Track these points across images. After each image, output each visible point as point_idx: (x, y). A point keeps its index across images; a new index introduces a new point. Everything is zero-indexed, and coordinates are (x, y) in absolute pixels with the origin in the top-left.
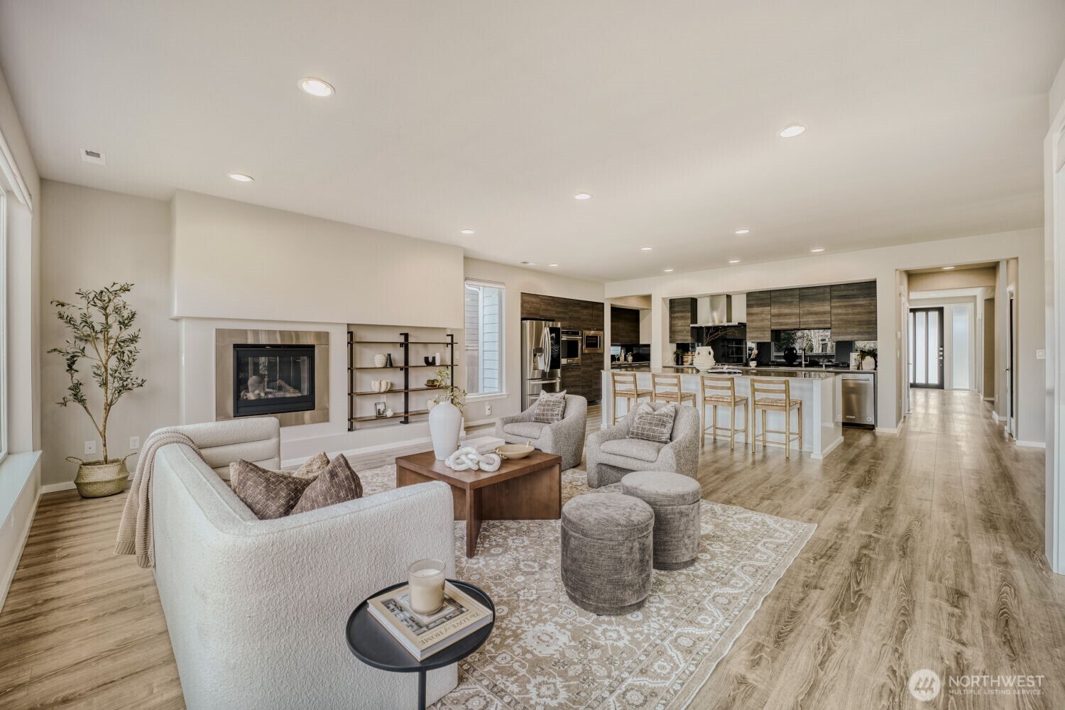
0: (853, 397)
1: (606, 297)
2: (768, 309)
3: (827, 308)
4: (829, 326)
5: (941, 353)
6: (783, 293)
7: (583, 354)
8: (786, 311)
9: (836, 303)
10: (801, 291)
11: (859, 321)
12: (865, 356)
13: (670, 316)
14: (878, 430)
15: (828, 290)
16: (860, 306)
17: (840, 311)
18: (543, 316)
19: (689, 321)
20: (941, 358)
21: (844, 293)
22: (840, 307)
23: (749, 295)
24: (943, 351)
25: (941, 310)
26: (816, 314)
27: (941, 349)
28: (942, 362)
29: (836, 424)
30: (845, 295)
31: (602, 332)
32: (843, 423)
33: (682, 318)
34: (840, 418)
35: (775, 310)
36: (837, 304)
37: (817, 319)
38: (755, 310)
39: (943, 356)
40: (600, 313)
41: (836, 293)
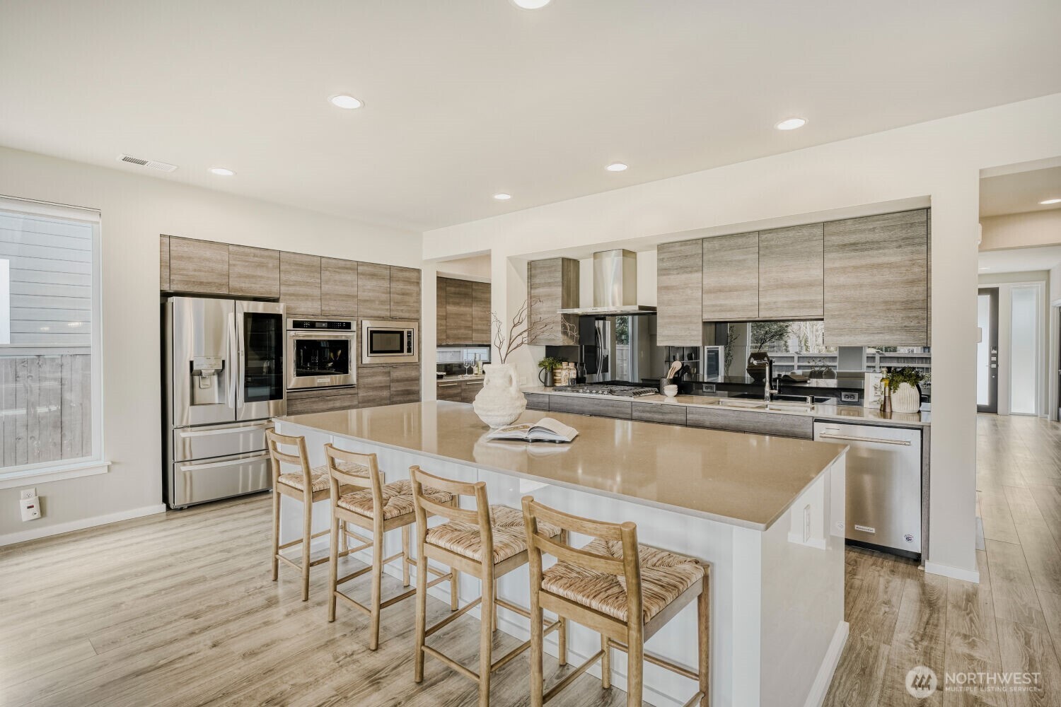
0: (867, 480)
1: (424, 258)
2: (696, 276)
3: (816, 273)
4: (818, 313)
5: (994, 359)
6: (726, 243)
7: (360, 366)
8: (731, 280)
9: (836, 260)
10: (763, 237)
11: (886, 302)
12: (898, 382)
13: (529, 294)
14: (931, 567)
15: (818, 231)
16: (890, 266)
17: (842, 279)
18: (236, 290)
19: (559, 302)
20: (994, 366)
21: (852, 238)
22: (844, 270)
23: (661, 248)
24: (996, 355)
25: (994, 293)
26: (792, 286)
27: (994, 352)
28: (994, 373)
29: (832, 540)
30: (854, 244)
31: (414, 325)
32: (846, 539)
33: (549, 296)
34: (841, 533)
35: (711, 280)
36: (837, 264)
37: (796, 298)
38: (674, 279)
39: (996, 362)
40: (413, 288)
41: (836, 240)
